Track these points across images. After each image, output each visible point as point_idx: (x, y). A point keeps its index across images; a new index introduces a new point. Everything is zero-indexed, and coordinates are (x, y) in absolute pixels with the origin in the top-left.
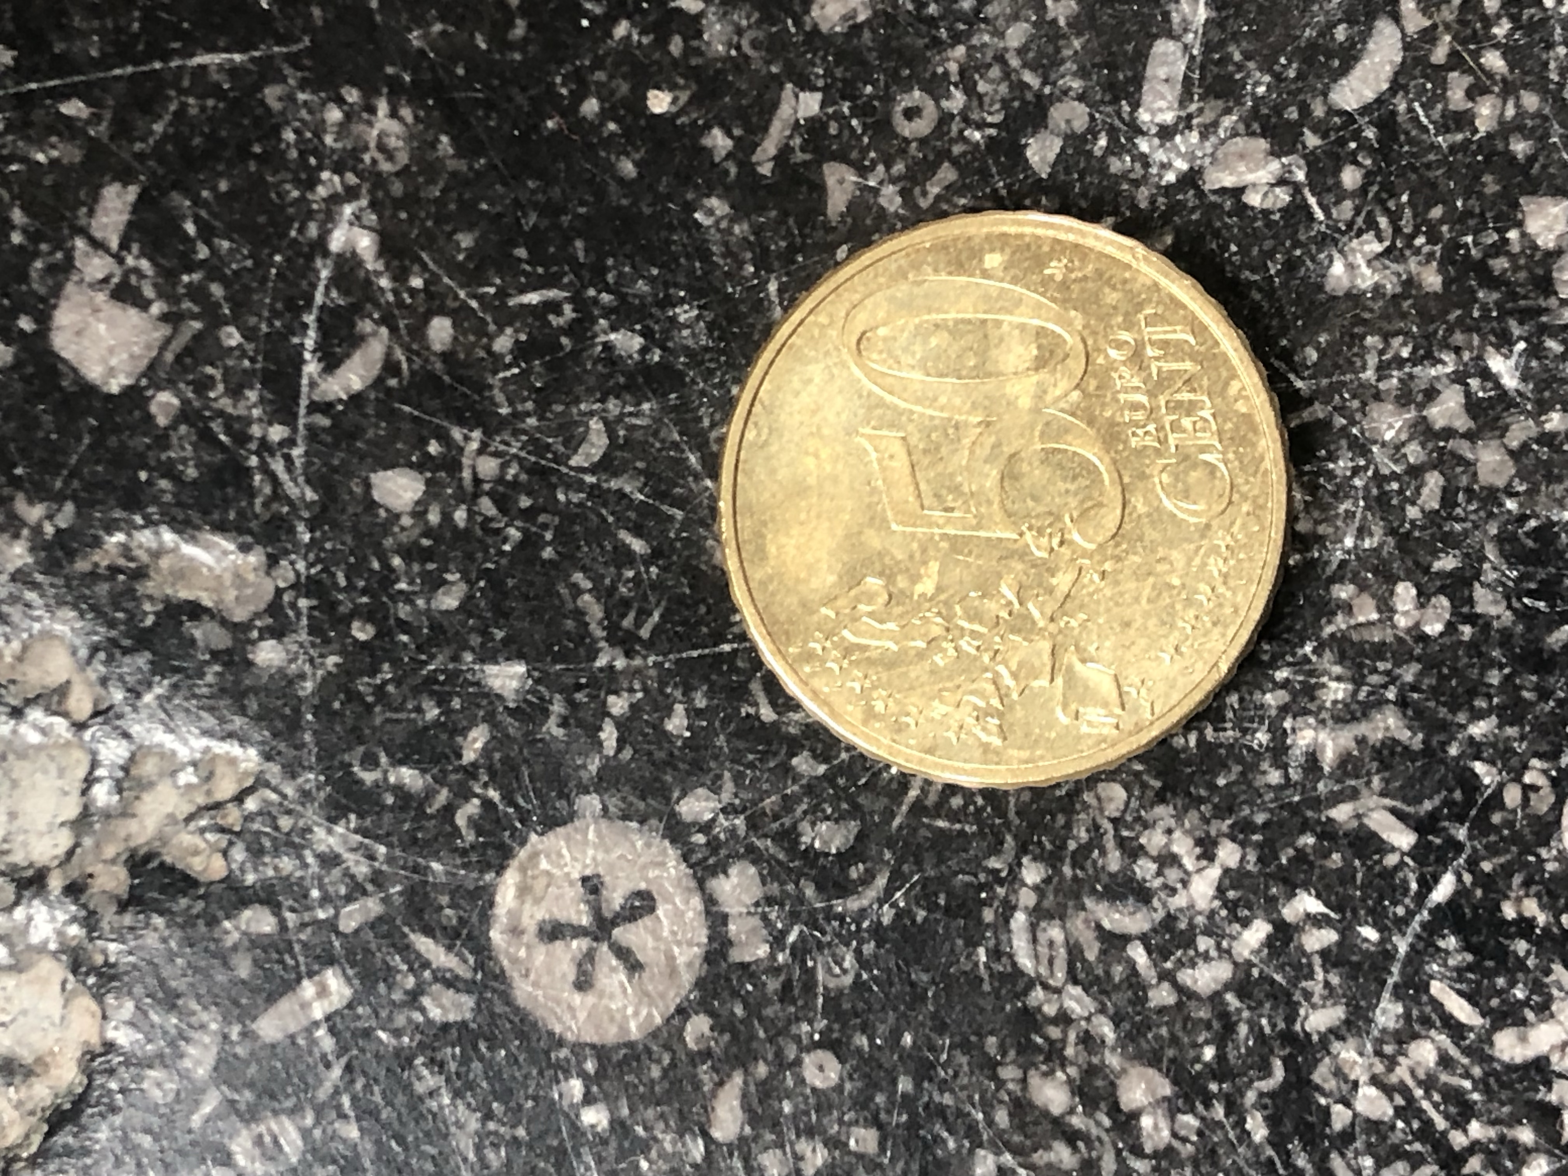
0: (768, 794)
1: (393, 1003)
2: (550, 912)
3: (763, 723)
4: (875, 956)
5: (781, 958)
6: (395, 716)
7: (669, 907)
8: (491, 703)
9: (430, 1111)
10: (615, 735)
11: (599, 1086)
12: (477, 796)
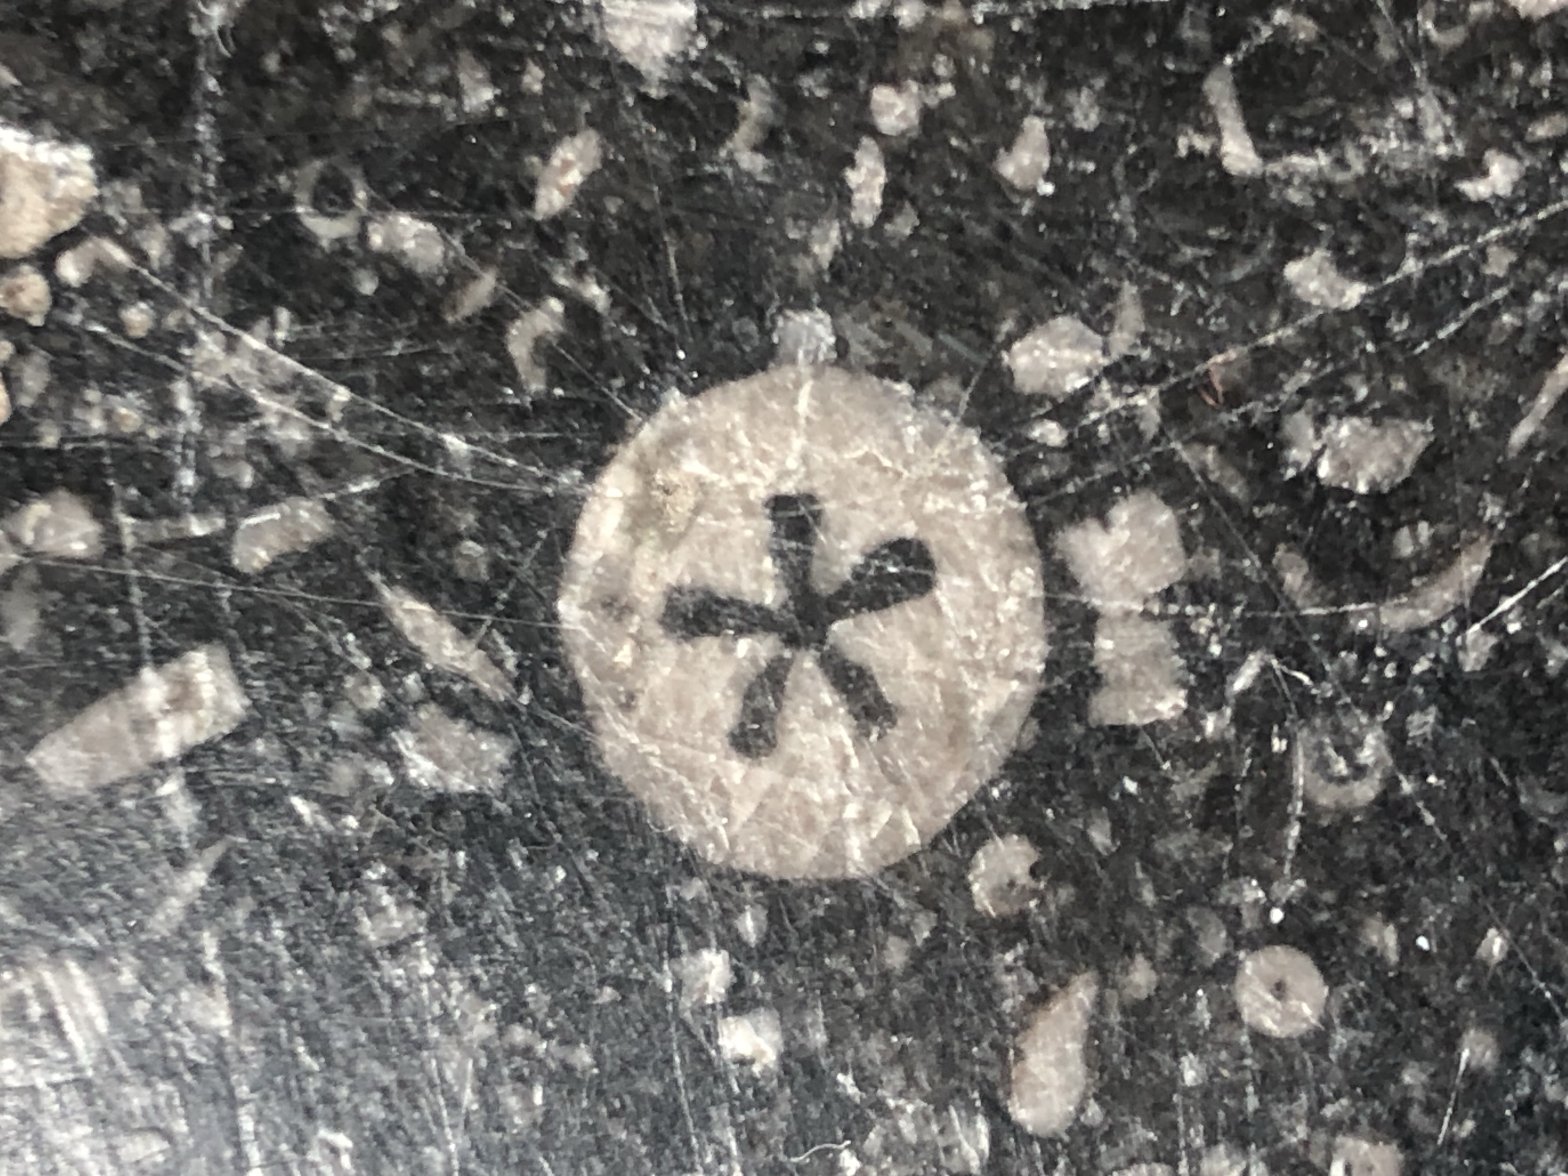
0: (1219, 342)
1: (334, 740)
2: (693, 566)
3: (1225, 175)
4: (1436, 741)
5: (1210, 724)
6: (394, 96)
7: (965, 583)
8: (611, 86)
9: (388, 988)
10: (881, 179)
11: (768, 972)
12: (559, 293)
